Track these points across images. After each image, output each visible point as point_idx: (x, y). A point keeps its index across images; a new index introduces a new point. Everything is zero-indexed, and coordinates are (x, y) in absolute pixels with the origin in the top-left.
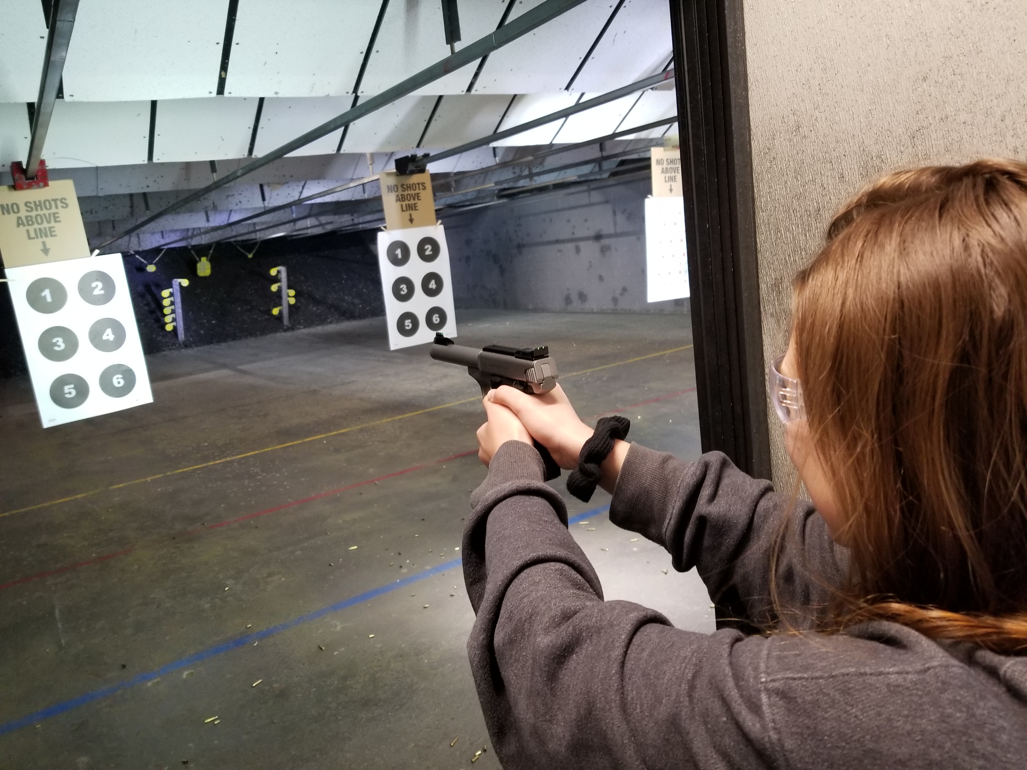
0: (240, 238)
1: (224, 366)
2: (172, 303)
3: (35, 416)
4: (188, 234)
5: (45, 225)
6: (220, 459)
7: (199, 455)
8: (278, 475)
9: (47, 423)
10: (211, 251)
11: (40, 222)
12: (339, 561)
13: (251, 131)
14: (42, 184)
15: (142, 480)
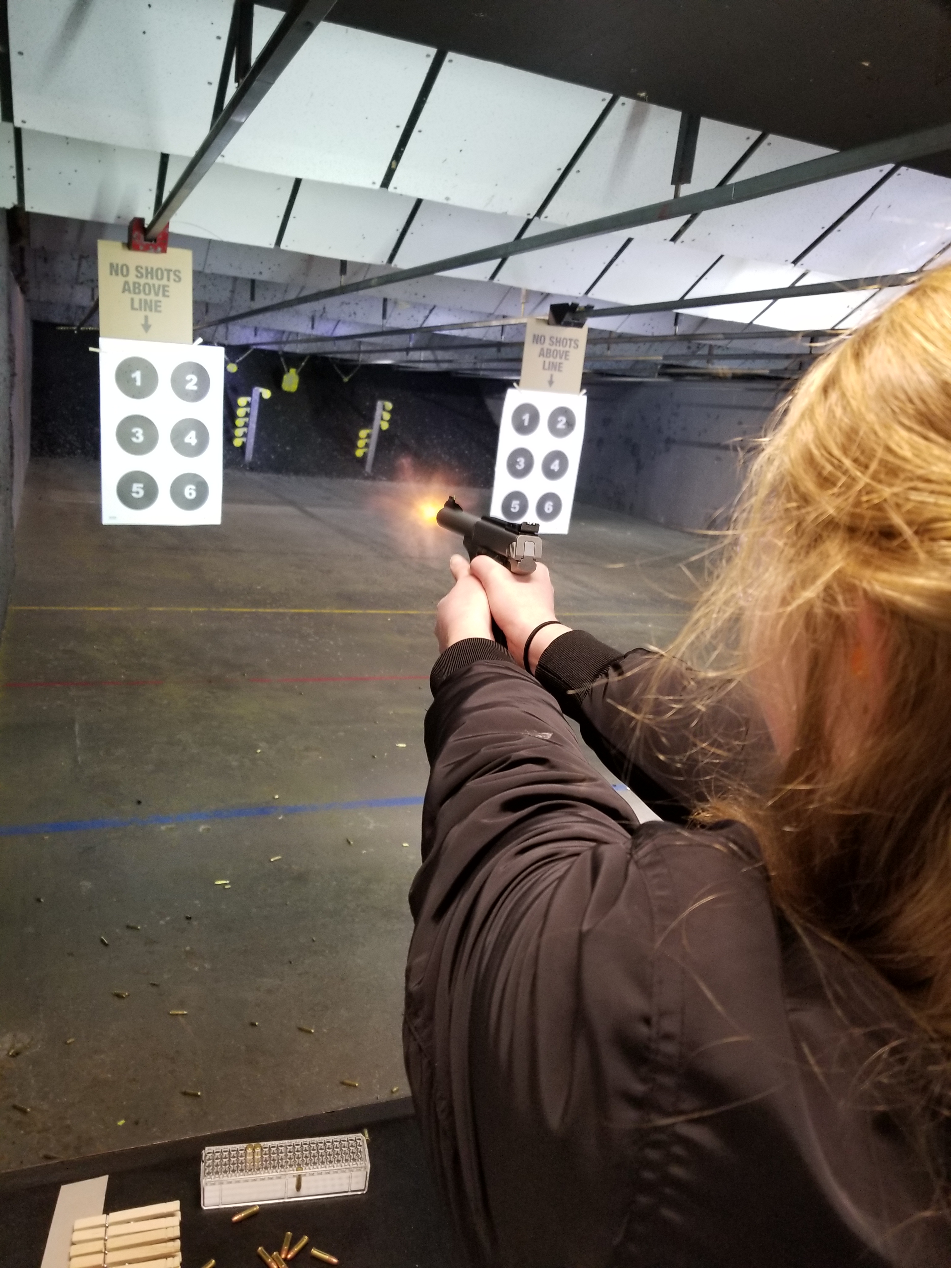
0: (339, 356)
1: (291, 503)
2: (247, 415)
3: (97, 510)
4: (282, 336)
5: (152, 297)
6: (271, 607)
7: (249, 598)
8: (332, 643)
9: (107, 520)
10: (303, 364)
11: (147, 291)
12: (384, 754)
13: (398, 234)
14: (159, 249)
15: (183, 609)
